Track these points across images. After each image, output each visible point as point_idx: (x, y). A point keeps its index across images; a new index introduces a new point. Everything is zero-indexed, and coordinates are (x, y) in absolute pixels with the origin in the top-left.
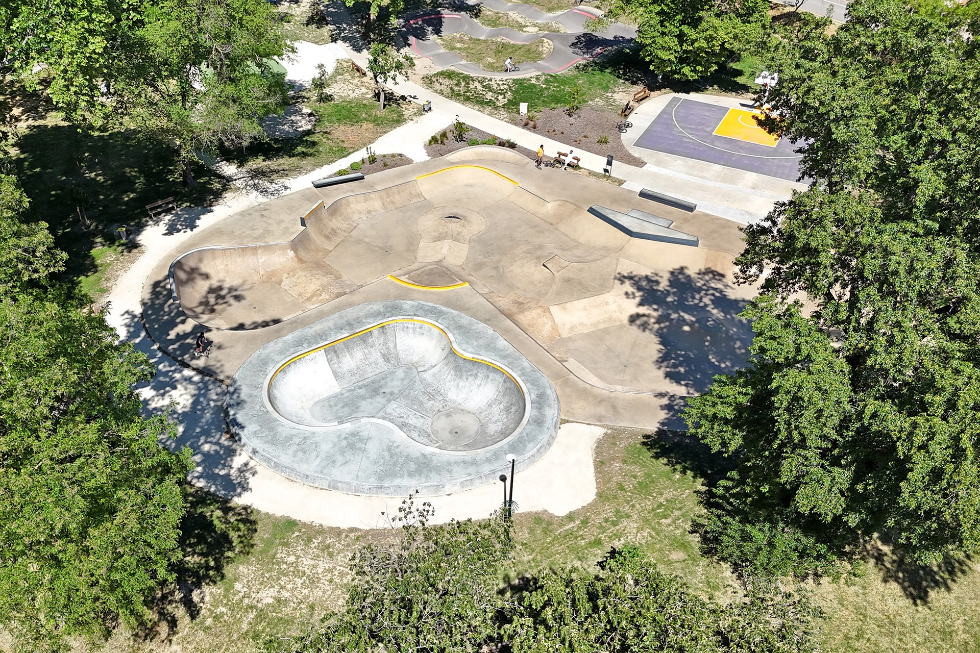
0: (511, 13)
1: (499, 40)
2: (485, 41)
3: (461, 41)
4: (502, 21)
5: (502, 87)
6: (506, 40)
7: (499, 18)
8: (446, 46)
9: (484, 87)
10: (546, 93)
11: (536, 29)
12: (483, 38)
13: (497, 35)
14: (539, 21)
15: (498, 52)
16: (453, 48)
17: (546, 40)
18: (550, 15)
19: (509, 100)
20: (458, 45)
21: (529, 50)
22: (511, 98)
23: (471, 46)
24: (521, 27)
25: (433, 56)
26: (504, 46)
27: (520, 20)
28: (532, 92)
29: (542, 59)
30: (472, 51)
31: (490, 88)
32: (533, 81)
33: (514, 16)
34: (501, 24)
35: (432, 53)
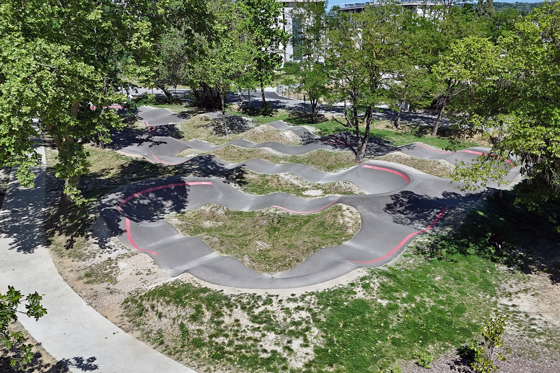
0: (282, 175)
1: (272, 211)
2: (251, 214)
3: (213, 217)
4: (273, 184)
5: (296, 317)
6: (282, 211)
7: (267, 181)
8: (185, 228)
9: (255, 319)
10: (394, 320)
11: (320, 192)
12: (246, 210)
13: (268, 204)
14: (321, 182)
15: (272, 230)
16: (198, 230)
17: (344, 207)
18: (331, 174)
19: (317, 351)
20: (208, 224)
21: (322, 224)
22: (321, 343)
23: (229, 223)
24: (299, 191)
25: (159, 248)
26: (282, 219)
27: (296, 182)
28: (364, 322)
29: (349, 237)
30: (231, 233)
31: (268, 320)
32: (360, 294)
33: (287, 177)
34: (271, 189)
35: (159, 242)
